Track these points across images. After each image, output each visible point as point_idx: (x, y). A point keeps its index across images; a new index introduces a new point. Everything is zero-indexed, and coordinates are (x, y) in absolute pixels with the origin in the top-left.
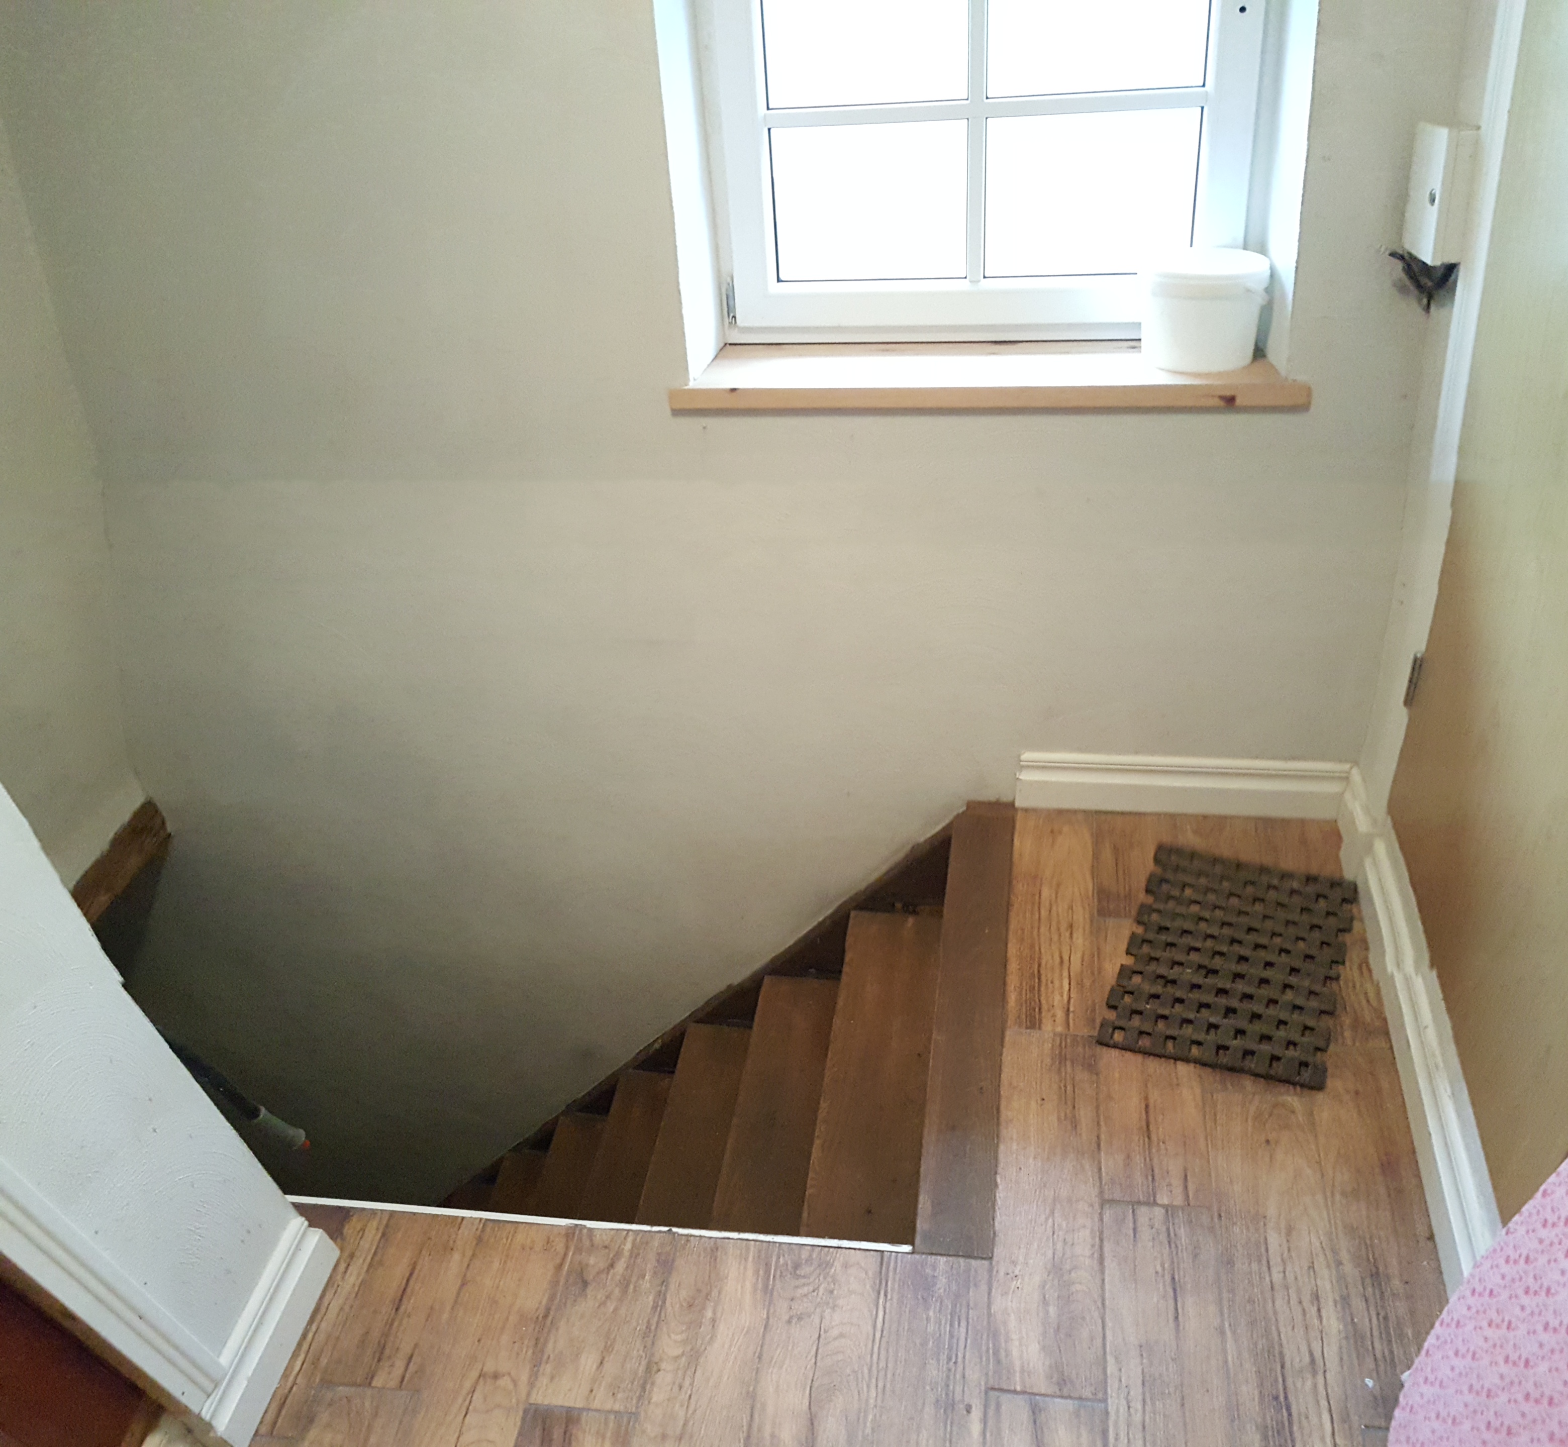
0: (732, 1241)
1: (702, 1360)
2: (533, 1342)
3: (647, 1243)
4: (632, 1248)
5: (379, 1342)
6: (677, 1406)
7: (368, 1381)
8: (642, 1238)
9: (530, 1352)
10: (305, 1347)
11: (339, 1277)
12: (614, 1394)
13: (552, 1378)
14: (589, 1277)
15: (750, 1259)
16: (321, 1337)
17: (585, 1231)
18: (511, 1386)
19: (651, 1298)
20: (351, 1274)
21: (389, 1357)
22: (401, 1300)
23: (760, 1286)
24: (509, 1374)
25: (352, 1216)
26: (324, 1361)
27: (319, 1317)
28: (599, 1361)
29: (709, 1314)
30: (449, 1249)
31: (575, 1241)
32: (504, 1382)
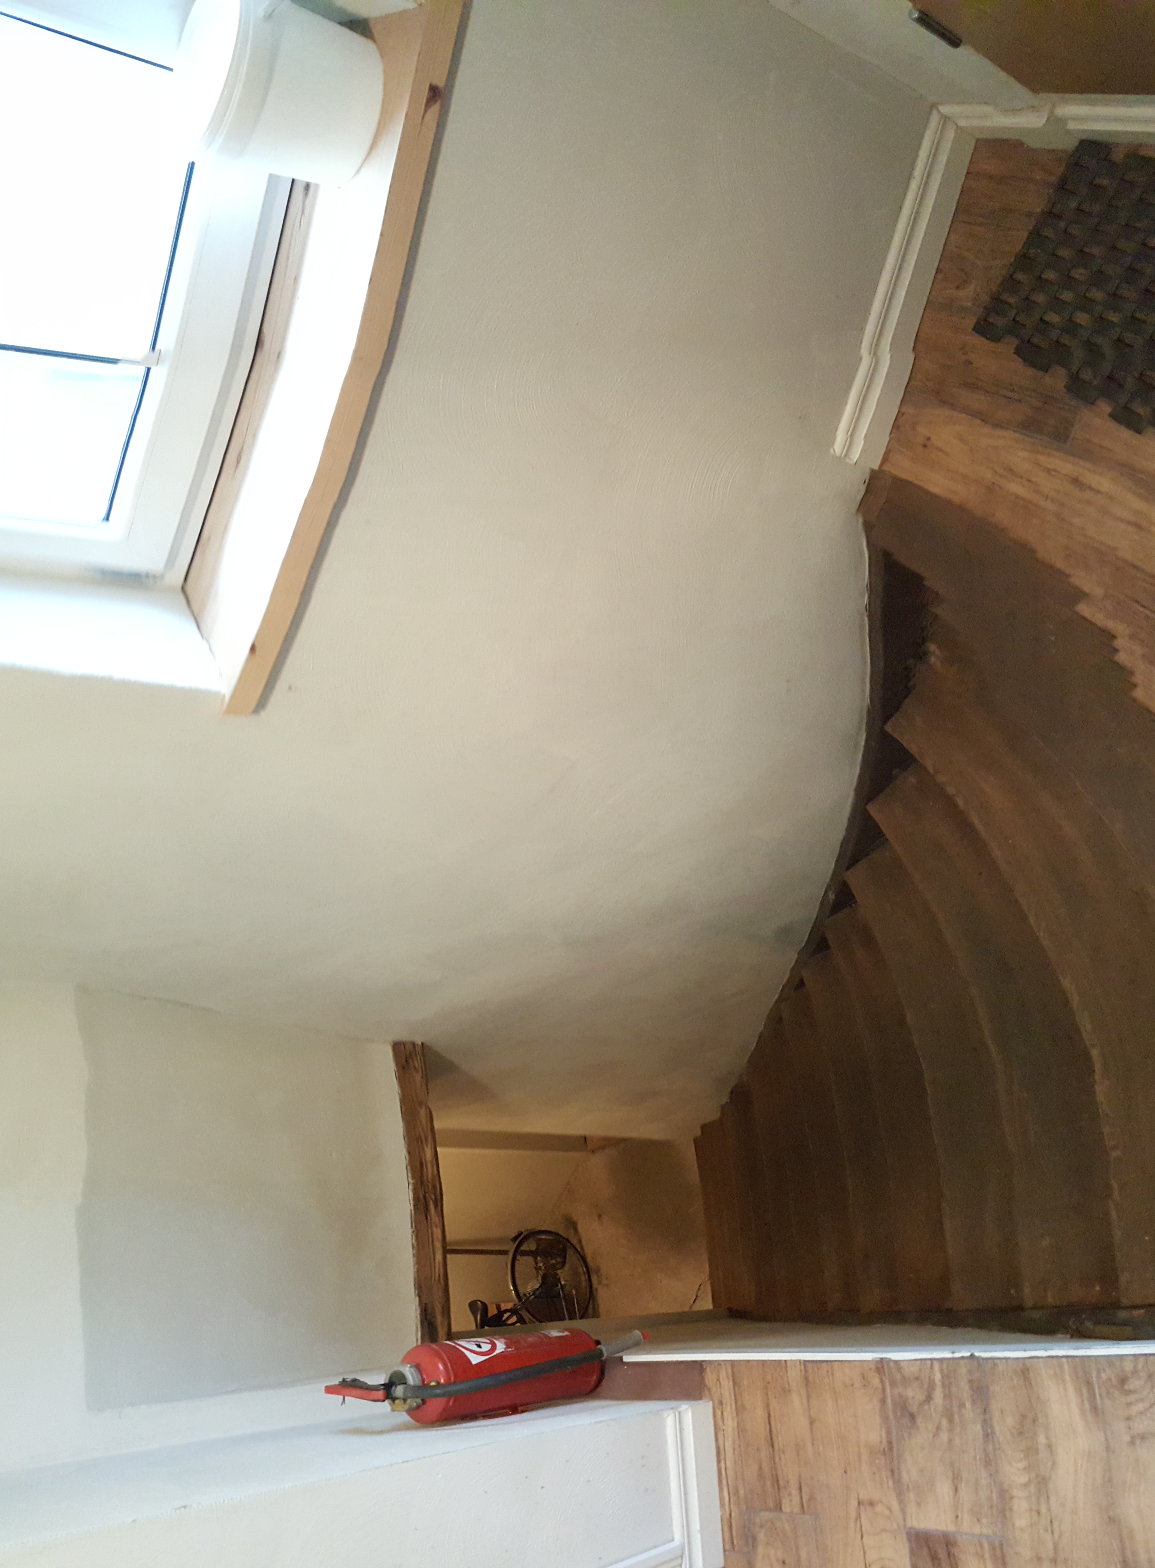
0: (1041, 1360)
1: (1051, 1486)
2: (889, 1474)
3: (955, 1371)
4: (943, 1377)
5: (772, 1475)
6: (1042, 1532)
7: (778, 1507)
8: (947, 1366)
9: (891, 1483)
10: (724, 1482)
11: (720, 1423)
12: (978, 1520)
13: (919, 1505)
14: (914, 1408)
15: (1068, 1378)
16: (731, 1473)
17: (892, 1364)
18: (887, 1512)
19: (979, 1427)
20: (727, 1420)
21: (785, 1487)
22: (771, 1439)
23: (1087, 1406)
24: (881, 1502)
25: (706, 1368)
26: (742, 1492)
27: (722, 1457)
28: (954, 1490)
29: (1042, 1439)
30: (786, 1391)
31: (887, 1374)
32: (879, 1508)
